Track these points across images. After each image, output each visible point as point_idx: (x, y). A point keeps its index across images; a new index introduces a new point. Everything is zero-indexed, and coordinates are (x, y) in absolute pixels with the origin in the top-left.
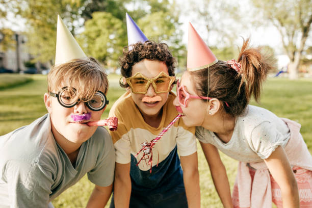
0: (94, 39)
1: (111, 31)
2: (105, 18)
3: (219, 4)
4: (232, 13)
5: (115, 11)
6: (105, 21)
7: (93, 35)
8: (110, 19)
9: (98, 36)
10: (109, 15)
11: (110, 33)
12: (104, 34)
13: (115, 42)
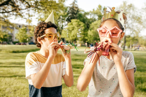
0: (71, 31)
1: (79, 27)
2: (76, 22)
3: (131, 16)
4: (138, 20)
5: (82, 19)
6: (76, 23)
7: (71, 29)
8: (79, 22)
9: (73, 30)
10: (79, 20)
11: (78, 29)
12: (76, 29)
13: (80, 32)
